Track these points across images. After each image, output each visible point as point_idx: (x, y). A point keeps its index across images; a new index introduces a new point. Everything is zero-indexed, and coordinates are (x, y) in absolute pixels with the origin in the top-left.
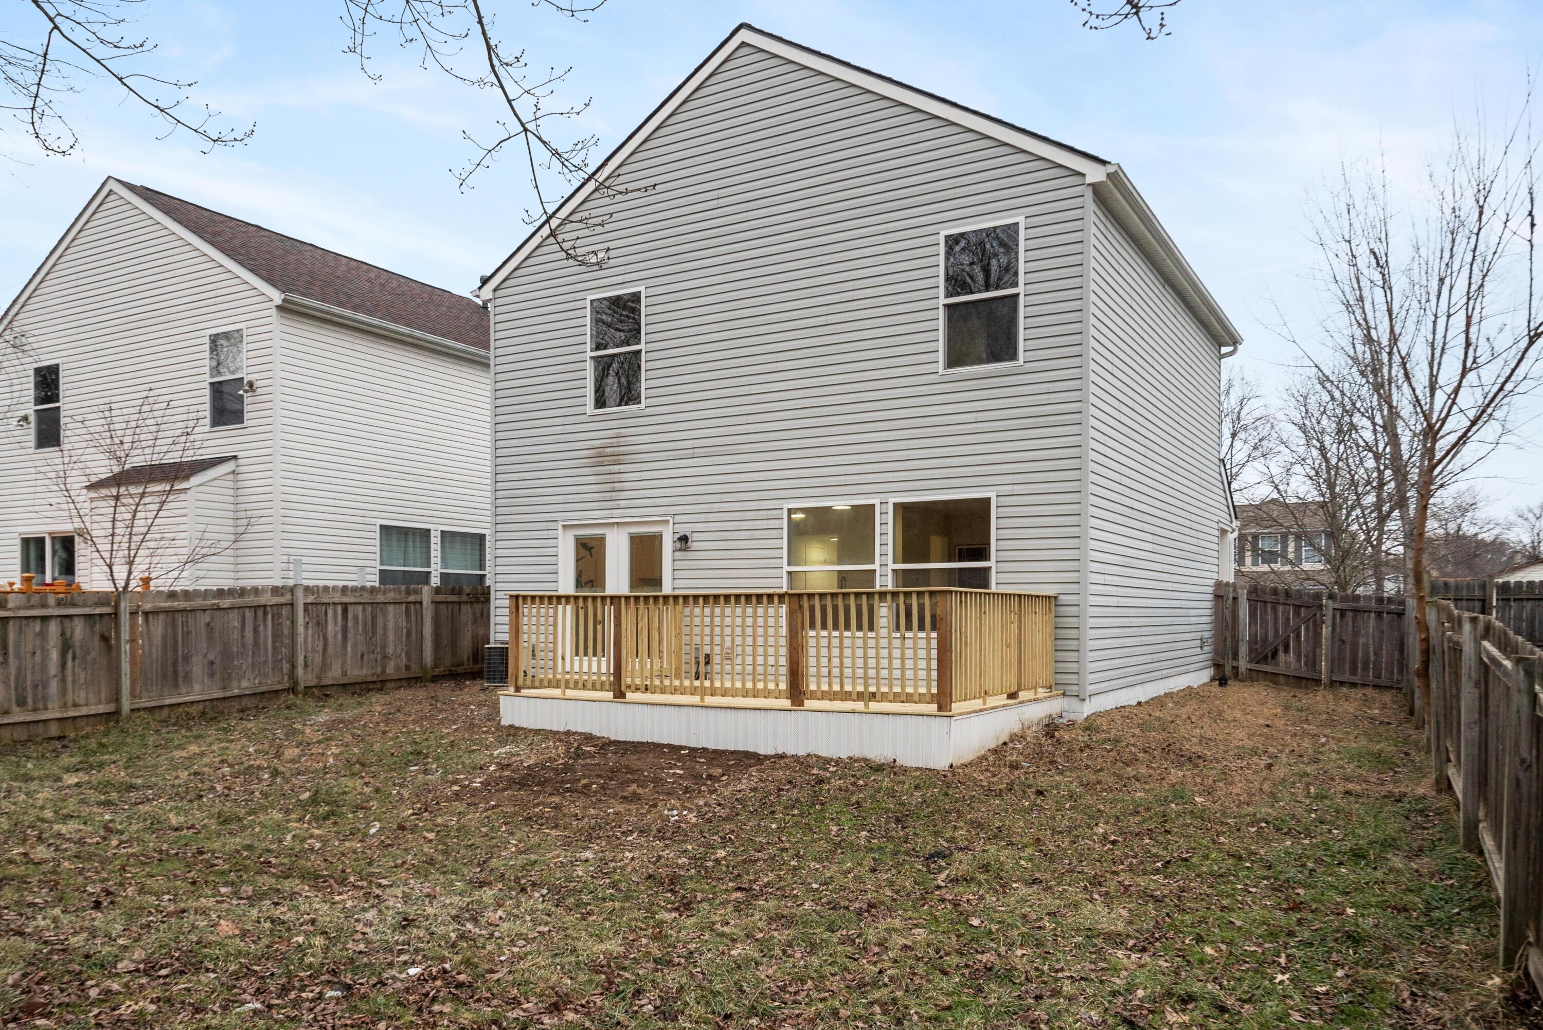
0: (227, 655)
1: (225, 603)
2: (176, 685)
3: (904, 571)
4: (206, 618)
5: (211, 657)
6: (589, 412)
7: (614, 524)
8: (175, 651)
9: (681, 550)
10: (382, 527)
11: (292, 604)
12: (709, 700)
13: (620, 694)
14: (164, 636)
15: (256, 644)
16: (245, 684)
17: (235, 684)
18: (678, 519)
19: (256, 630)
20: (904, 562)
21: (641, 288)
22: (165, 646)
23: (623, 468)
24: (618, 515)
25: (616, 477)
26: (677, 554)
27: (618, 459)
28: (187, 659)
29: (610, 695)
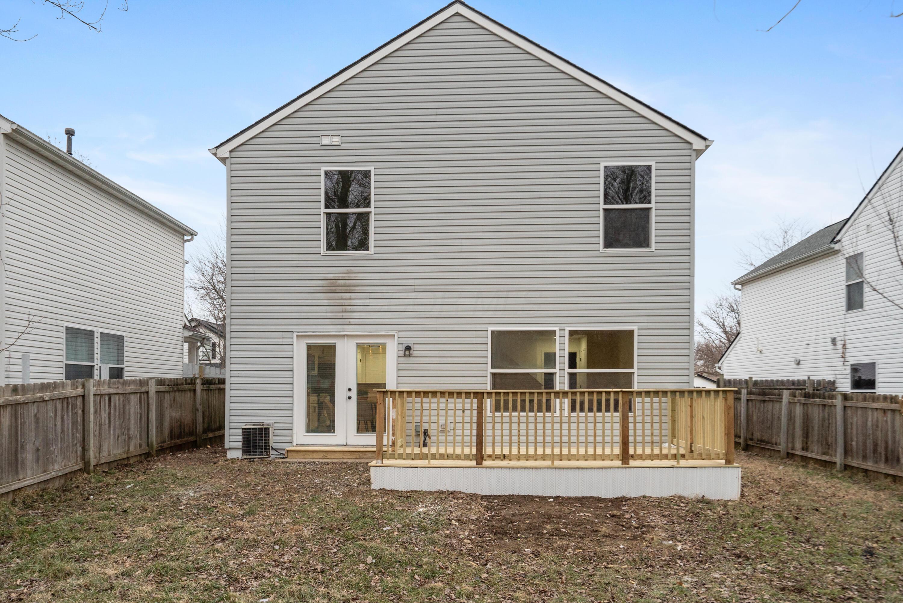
0: (47, 443)
1: (47, 396)
2: (17, 472)
3: (588, 374)
4: (33, 409)
5: (37, 444)
6: (322, 253)
7: (344, 336)
8: (17, 440)
9: (405, 356)
10: (68, 328)
11: (83, 396)
12: (557, 463)
13: (479, 463)
14: (10, 427)
15: (63, 431)
16: (57, 467)
17: (51, 467)
18: (401, 334)
19: (62, 418)
20: (588, 368)
21: (371, 168)
22: (10, 435)
23: (353, 295)
24: (349, 330)
25: (347, 302)
26: (400, 359)
27: (348, 288)
28: (23, 447)
29: (474, 463)
